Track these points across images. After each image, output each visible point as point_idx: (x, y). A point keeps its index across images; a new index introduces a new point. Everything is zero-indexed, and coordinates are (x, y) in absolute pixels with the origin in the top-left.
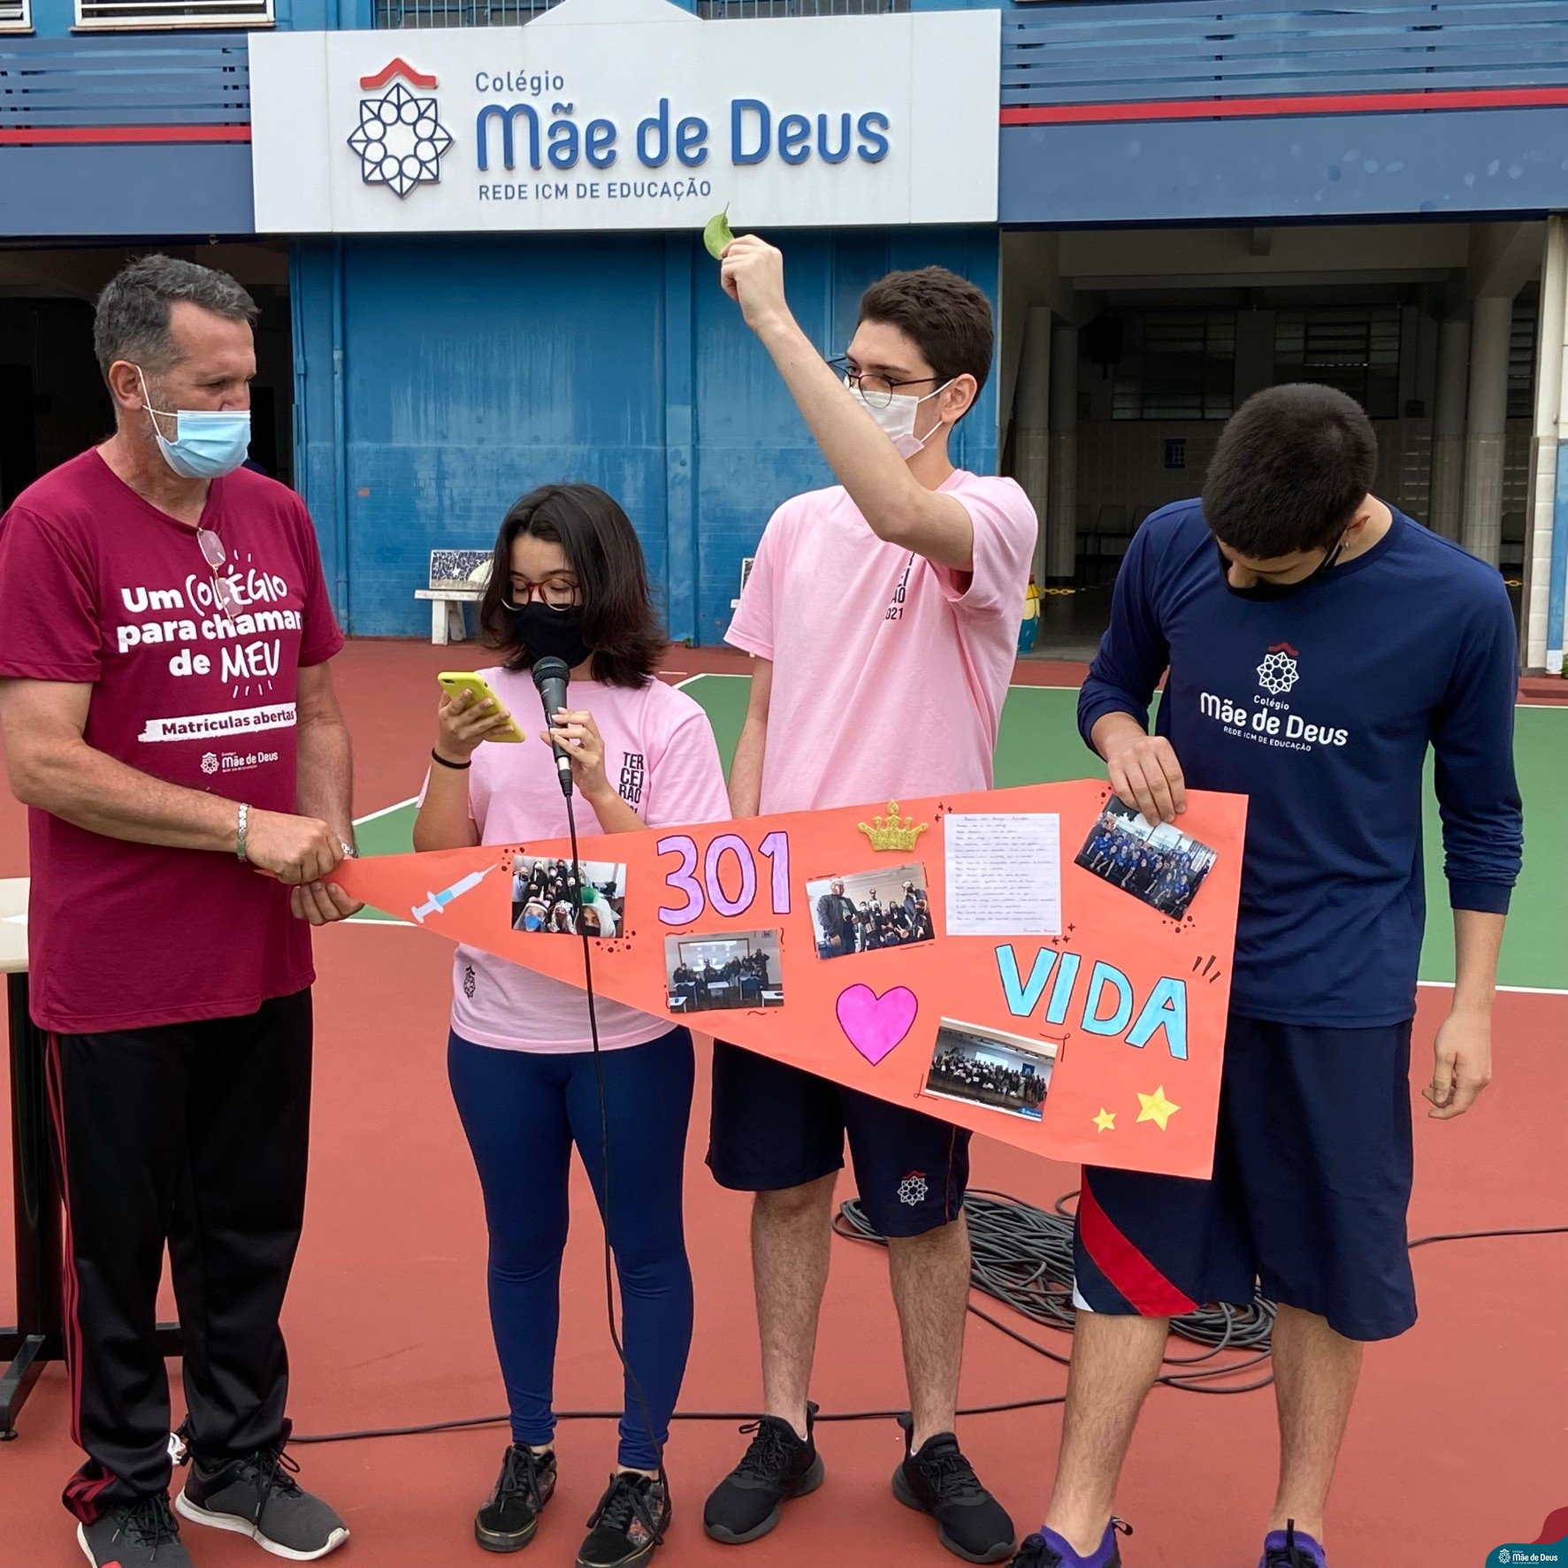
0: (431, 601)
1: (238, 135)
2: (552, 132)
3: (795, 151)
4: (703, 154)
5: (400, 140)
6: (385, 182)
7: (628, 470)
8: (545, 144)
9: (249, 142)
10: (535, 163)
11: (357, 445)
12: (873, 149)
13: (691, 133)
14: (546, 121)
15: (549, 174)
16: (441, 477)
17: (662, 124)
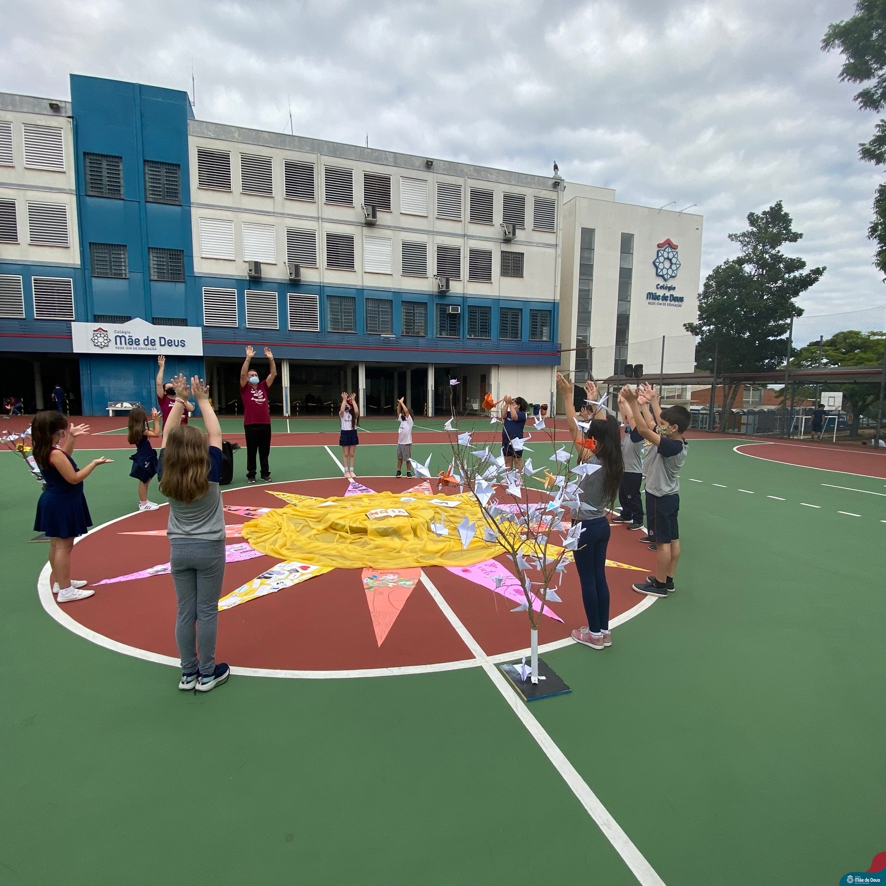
0: (109, 410)
1: (70, 338)
2: (128, 340)
3: (170, 344)
4: (155, 344)
5: (101, 340)
6: (98, 346)
7: (144, 390)
8: (127, 341)
9: (72, 338)
10: (126, 344)
11: (93, 386)
12: (183, 345)
13: (153, 341)
14: (127, 338)
15: (129, 346)
16: (109, 391)
17: (148, 340)
